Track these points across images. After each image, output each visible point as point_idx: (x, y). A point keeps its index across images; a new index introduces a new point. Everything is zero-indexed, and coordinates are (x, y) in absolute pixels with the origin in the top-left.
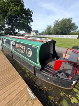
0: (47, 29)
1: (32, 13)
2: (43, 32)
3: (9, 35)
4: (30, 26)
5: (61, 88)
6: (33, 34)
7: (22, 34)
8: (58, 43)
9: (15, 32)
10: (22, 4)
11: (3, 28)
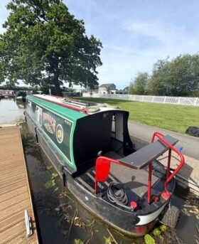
0: (135, 82)
1: (101, 46)
2: (127, 88)
3: (42, 94)
4: (95, 74)
5: (113, 228)
6: (102, 92)
7: (77, 91)
8: (154, 116)
9: (61, 86)
10: (80, 27)
11: (39, 79)
